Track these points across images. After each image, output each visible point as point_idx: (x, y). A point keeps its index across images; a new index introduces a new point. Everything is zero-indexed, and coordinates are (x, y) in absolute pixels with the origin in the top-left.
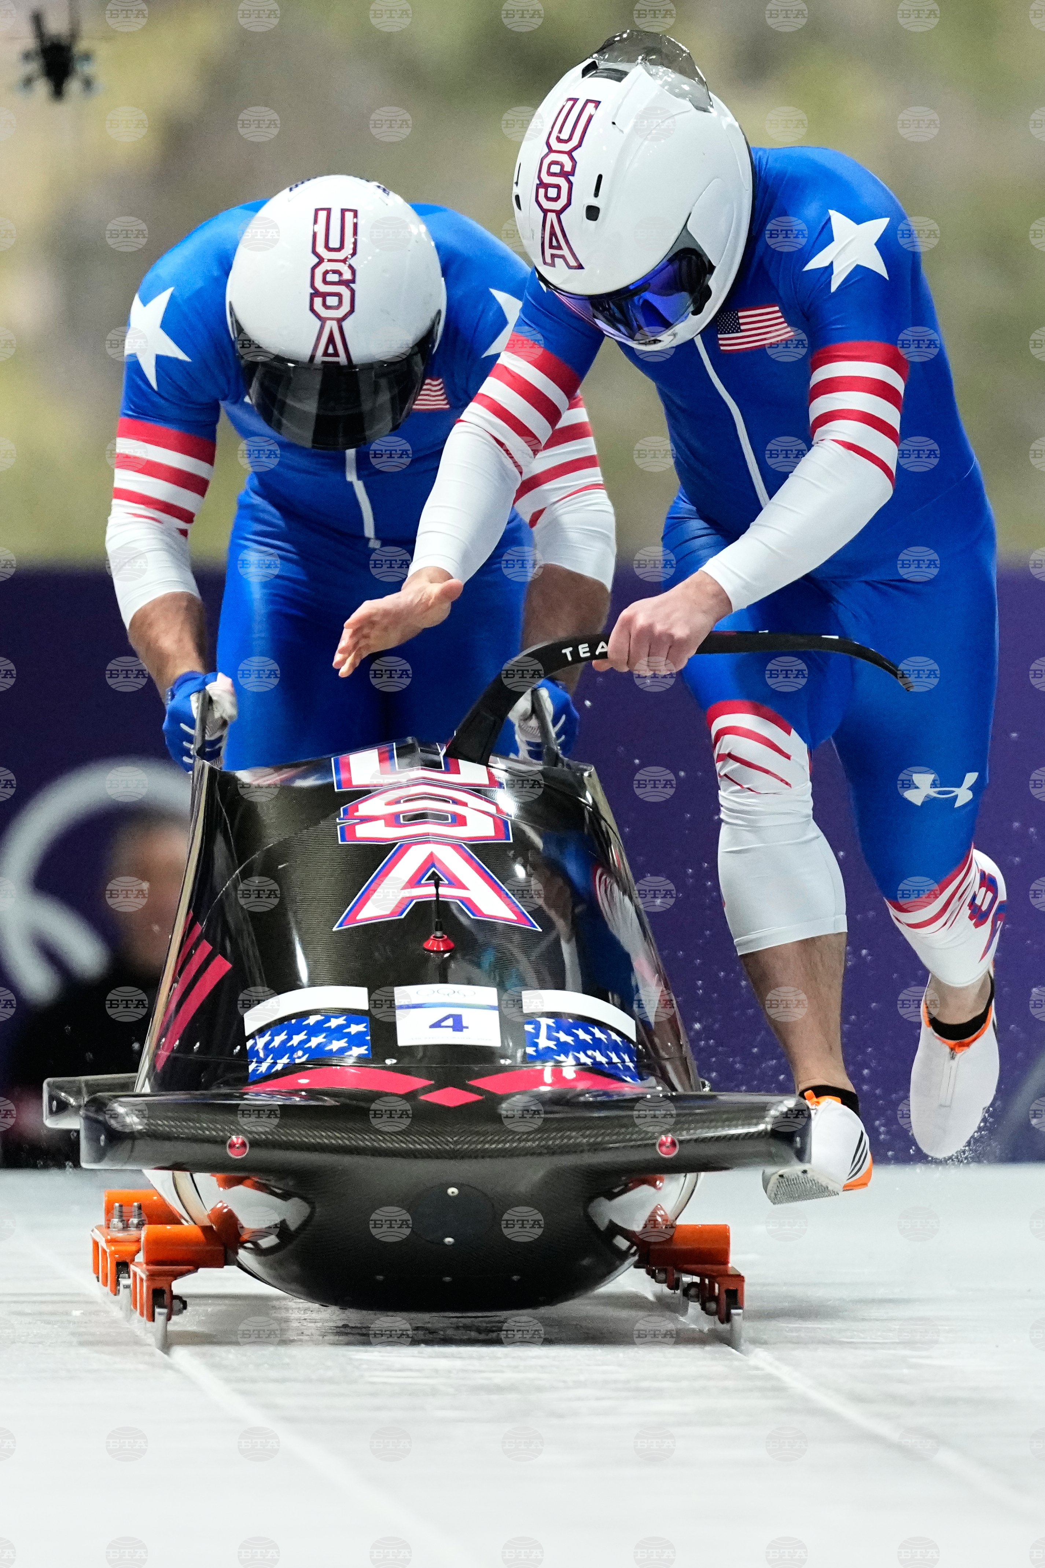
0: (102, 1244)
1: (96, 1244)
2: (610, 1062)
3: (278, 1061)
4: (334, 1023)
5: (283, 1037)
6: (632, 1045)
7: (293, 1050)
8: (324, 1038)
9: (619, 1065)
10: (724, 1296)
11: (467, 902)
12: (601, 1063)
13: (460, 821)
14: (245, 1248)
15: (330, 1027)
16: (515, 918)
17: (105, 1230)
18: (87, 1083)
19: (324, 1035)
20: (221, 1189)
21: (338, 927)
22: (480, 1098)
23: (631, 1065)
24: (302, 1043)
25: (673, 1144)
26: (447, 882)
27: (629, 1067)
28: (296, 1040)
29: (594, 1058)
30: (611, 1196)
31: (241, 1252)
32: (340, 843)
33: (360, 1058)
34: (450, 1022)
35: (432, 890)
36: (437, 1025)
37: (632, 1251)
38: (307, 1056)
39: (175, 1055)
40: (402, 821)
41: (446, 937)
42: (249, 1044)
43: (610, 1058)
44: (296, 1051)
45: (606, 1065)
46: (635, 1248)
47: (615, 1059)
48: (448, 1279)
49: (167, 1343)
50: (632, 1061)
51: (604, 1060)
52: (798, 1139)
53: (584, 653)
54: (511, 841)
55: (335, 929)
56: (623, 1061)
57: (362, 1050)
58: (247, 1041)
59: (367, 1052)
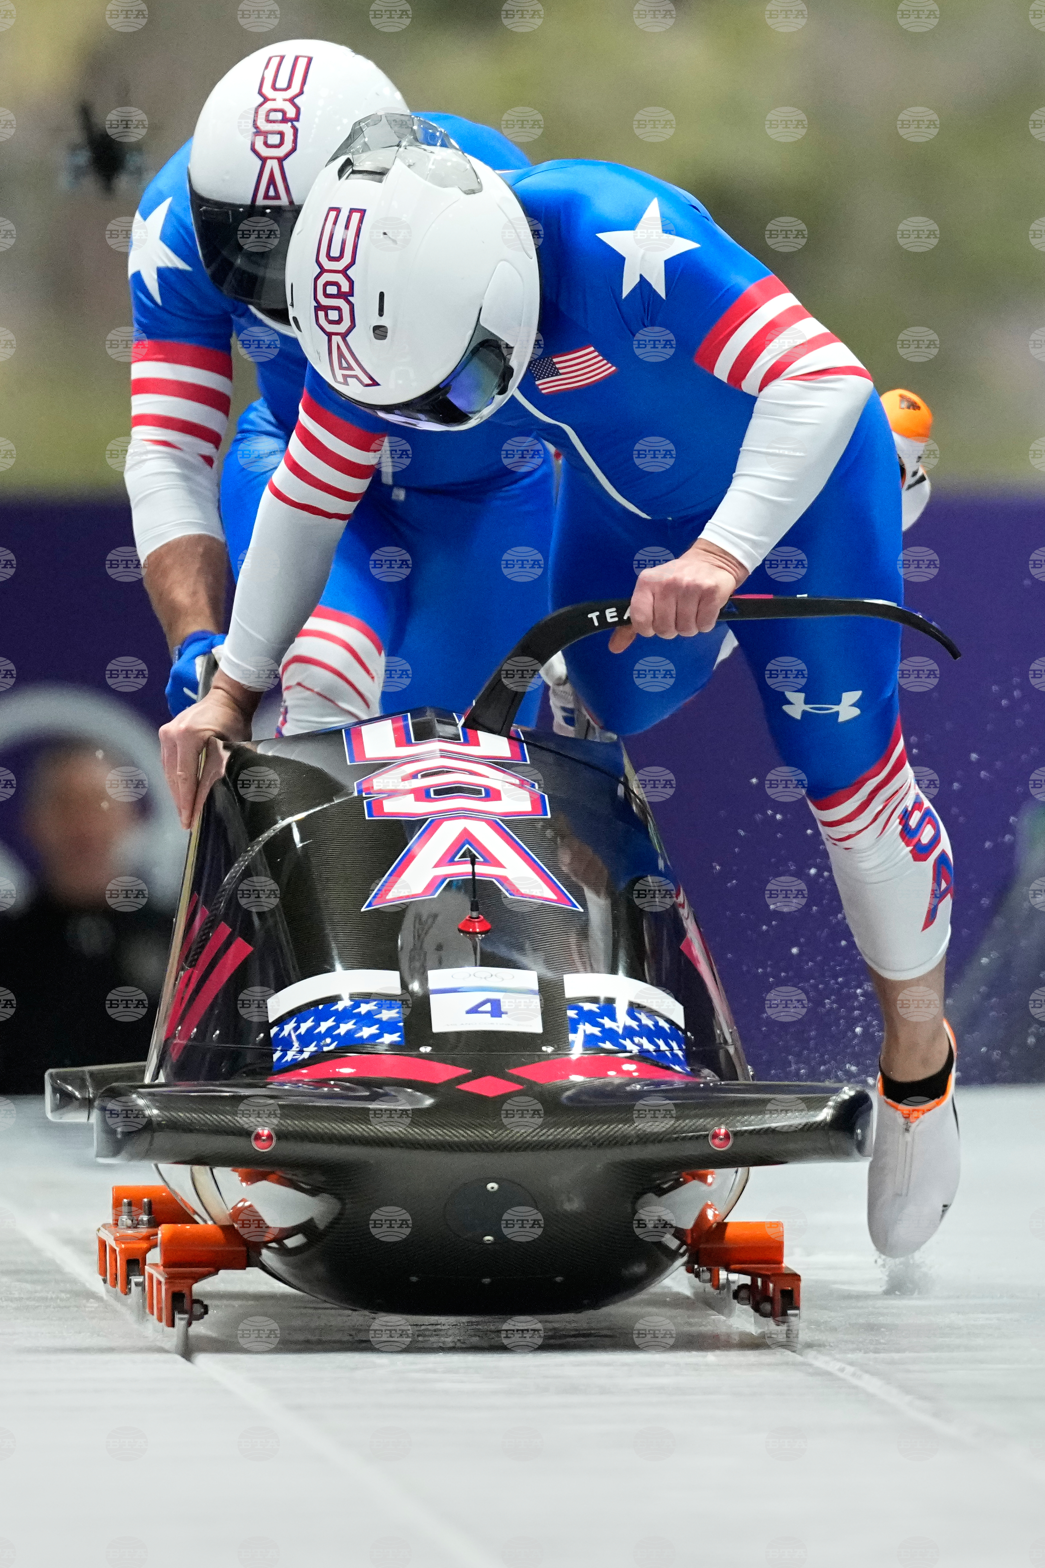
0: (110, 1241)
1: (103, 1244)
2: (658, 1050)
3: (305, 1049)
4: (364, 1008)
5: (309, 1023)
6: (680, 1032)
7: (321, 1037)
8: (354, 1024)
9: (668, 1053)
10: (778, 1296)
11: (503, 880)
12: (648, 1051)
13: (492, 794)
14: (269, 1248)
15: (360, 1012)
16: (554, 897)
17: (113, 1229)
18: (92, 1074)
19: (353, 1021)
20: (244, 1184)
21: (367, 907)
22: (521, 1087)
23: (680, 1053)
24: (330, 1030)
25: (727, 1136)
26: (481, 860)
27: (677, 1055)
28: (324, 1026)
29: (640, 1045)
30: (661, 1192)
31: (264, 1252)
32: (367, 818)
33: (393, 1046)
34: (488, 1007)
35: (467, 868)
36: (474, 1010)
37: (681, 1251)
38: (336, 1043)
39: (190, 1043)
40: (432, 795)
41: (482, 917)
42: (274, 1031)
43: (658, 1046)
44: (325, 1039)
45: (654, 1053)
46: (684, 1248)
47: (663, 1047)
48: (487, 1281)
49: (188, 1350)
50: (681, 1049)
51: (651, 1048)
52: (859, 1131)
53: (612, 617)
54: (549, 816)
55: (363, 910)
56: (672, 1049)
57: (395, 1037)
58: (272, 1028)
59: (399, 1039)
